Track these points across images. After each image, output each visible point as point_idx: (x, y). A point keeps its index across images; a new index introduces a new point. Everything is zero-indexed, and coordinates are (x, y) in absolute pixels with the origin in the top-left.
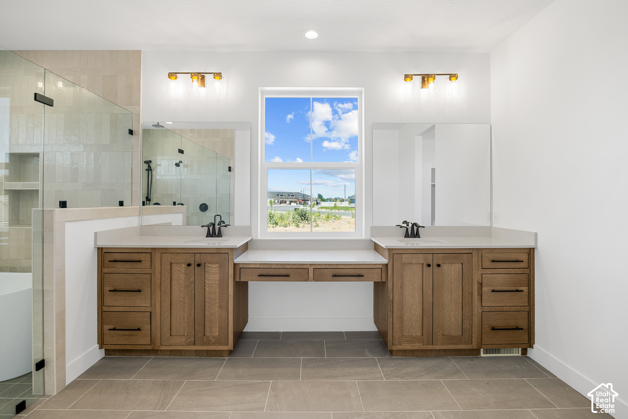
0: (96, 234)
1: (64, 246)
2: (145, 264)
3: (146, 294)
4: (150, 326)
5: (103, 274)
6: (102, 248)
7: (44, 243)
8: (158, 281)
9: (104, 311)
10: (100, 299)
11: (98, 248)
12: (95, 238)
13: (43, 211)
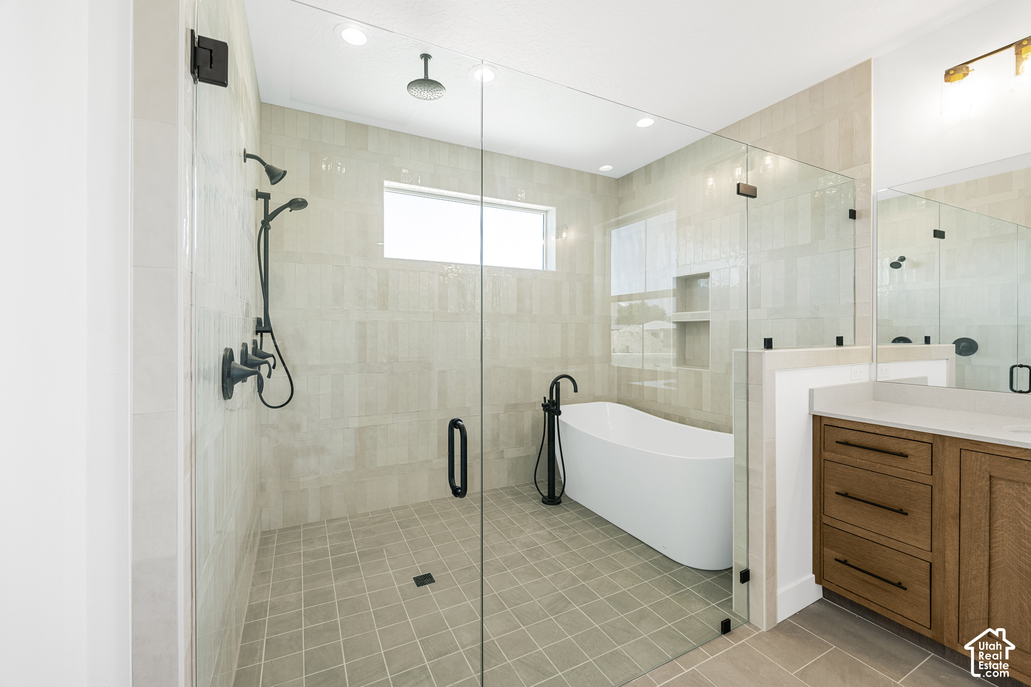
0: (811, 392)
1: (774, 409)
2: (915, 462)
3: (917, 524)
4: (928, 592)
5: (822, 460)
6: (821, 416)
7: (749, 400)
8: (953, 508)
9: (824, 524)
10: (818, 502)
11: (814, 416)
12: (810, 399)
13: (747, 353)
